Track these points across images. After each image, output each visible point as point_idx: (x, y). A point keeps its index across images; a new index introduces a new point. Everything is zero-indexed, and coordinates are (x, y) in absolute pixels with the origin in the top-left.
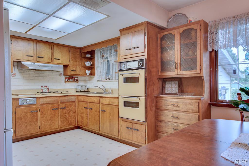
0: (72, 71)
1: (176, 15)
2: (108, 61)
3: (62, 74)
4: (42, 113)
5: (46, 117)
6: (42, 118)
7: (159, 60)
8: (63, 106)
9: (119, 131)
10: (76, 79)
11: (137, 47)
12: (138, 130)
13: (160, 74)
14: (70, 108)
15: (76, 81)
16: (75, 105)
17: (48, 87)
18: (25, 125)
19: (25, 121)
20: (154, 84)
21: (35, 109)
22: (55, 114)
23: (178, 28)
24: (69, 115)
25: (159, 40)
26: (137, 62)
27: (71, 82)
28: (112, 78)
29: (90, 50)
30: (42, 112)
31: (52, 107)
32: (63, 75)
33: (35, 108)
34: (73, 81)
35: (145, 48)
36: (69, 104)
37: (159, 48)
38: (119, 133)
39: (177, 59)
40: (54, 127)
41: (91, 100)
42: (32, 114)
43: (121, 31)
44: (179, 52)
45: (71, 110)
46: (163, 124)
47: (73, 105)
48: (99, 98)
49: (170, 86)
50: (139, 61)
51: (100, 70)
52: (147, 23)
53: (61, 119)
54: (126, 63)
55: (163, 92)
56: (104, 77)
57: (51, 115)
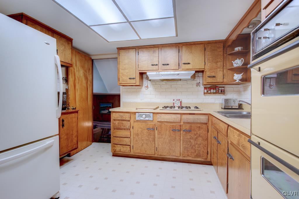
0: (209, 78)
3: (199, 83)
4: (159, 133)
5: (164, 139)
6: (159, 138)
8: (187, 127)
10: (222, 90)
14: (199, 132)
15: (221, 91)
16: (207, 129)
17: (180, 101)
18: (141, 142)
19: (142, 138)
21: (151, 127)
22: (175, 137)
24: (196, 142)
27: (214, 93)
30: (160, 131)
31: (171, 127)
32: (201, 85)
33: (151, 125)
34: (216, 93)
36: (196, 126)
40: (174, 154)
42: (148, 132)
45: (199, 135)
47: (202, 128)
48: (227, 126)
53: (185, 146)
57: (170, 137)
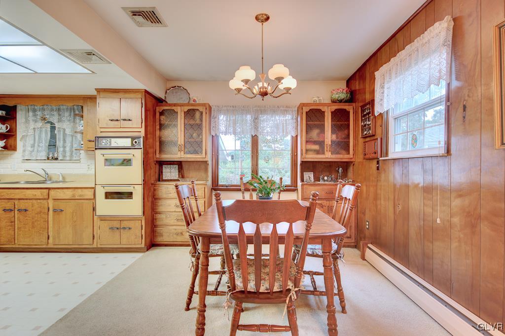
1: (175, 87)
2: (53, 128)
7: (158, 139)
9: (94, 237)
11: (129, 120)
12: (130, 228)
13: (158, 156)
20: (151, 168)
23: (183, 106)
25: (158, 114)
26: (129, 140)
28: (64, 156)
29: (10, 103)
35: (142, 123)
37: (157, 124)
38: (93, 239)
39: (181, 140)
41: (25, 195)
43: (99, 91)
44: (183, 132)
46: (163, 216)
48: (48, 190)
49: (168, 170)
50: (133, 138)
51: (32, 142)
52: (145, 92)
54: (110, 138)
55: (160, 178)
56: (43, 155)
